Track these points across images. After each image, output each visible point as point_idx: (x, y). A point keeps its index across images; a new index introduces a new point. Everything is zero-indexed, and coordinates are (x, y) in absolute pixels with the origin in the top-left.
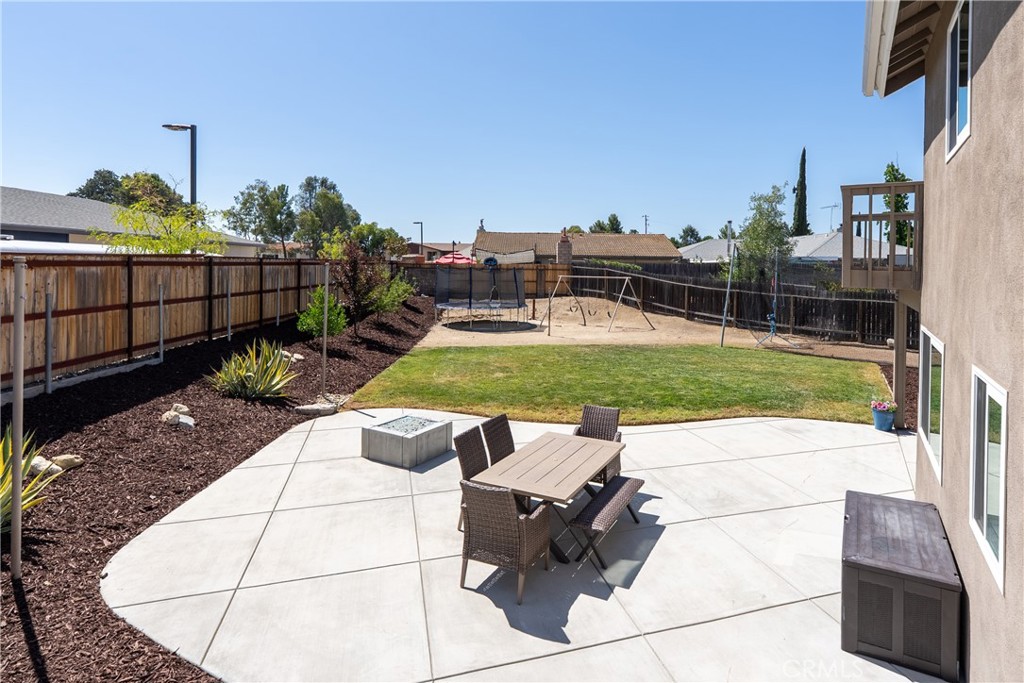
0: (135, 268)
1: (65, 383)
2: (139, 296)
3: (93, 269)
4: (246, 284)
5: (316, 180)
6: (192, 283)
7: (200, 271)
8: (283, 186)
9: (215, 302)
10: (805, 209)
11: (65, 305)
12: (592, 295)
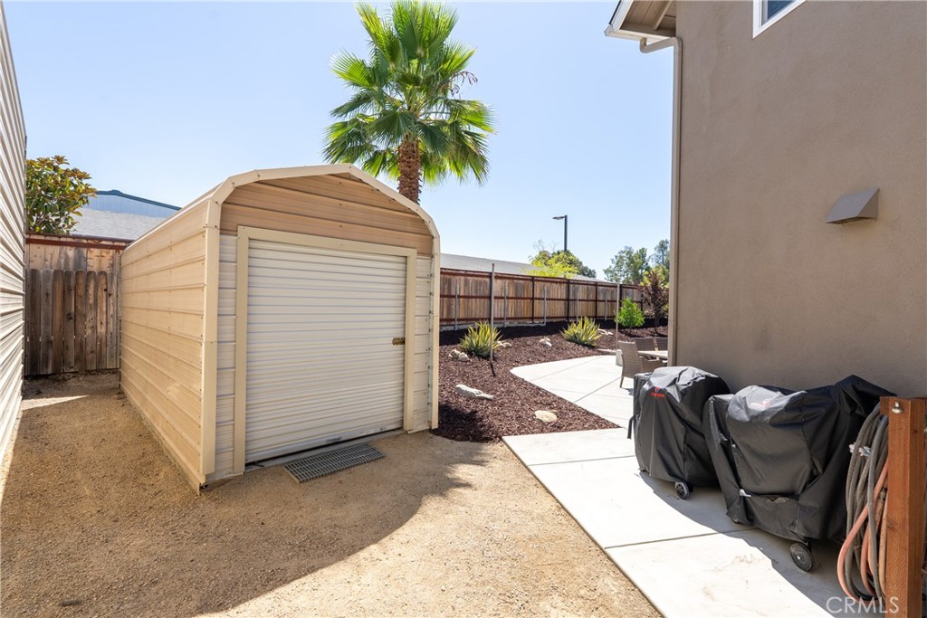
0: (535, 282)
1: (510, 325)
2: (537, 295)
3: (521, 281)
4: (588, 295)
6: (560, 292)
7: (564, 286)
9: (571, 302)
11: (511, 295)
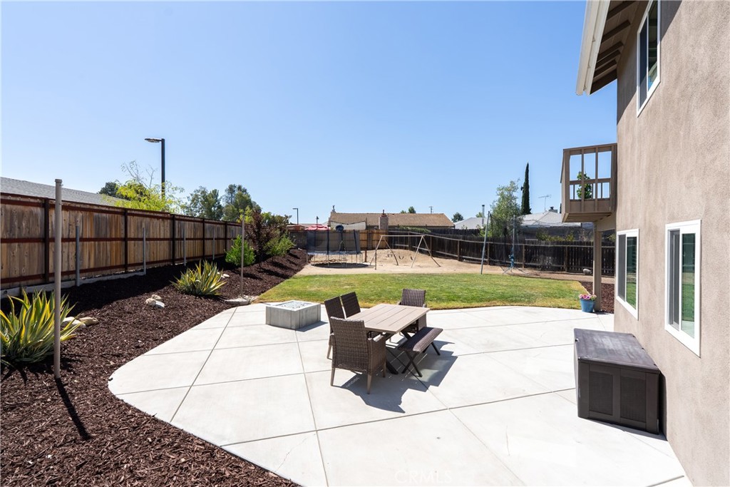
0: (129, 217)
2: (131, 234)
3: (104, 215)
4: (195, 233)
5: (235, 187)
6: (162, 229)
7: (168, 223)
8: (216, 190)
9: (176, 242)
10: (528, 200)
11: (88, 235)
12: (401, 248)
